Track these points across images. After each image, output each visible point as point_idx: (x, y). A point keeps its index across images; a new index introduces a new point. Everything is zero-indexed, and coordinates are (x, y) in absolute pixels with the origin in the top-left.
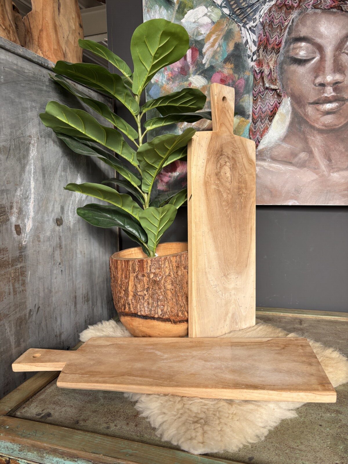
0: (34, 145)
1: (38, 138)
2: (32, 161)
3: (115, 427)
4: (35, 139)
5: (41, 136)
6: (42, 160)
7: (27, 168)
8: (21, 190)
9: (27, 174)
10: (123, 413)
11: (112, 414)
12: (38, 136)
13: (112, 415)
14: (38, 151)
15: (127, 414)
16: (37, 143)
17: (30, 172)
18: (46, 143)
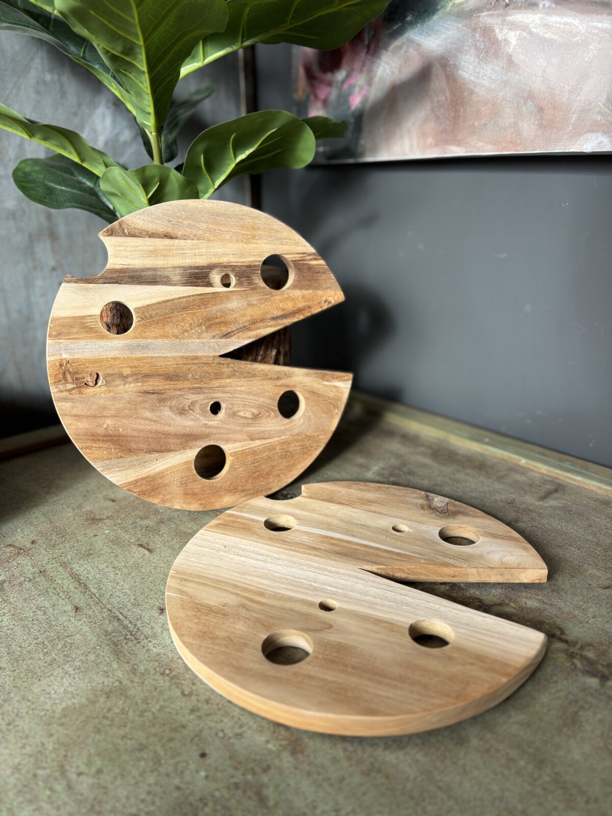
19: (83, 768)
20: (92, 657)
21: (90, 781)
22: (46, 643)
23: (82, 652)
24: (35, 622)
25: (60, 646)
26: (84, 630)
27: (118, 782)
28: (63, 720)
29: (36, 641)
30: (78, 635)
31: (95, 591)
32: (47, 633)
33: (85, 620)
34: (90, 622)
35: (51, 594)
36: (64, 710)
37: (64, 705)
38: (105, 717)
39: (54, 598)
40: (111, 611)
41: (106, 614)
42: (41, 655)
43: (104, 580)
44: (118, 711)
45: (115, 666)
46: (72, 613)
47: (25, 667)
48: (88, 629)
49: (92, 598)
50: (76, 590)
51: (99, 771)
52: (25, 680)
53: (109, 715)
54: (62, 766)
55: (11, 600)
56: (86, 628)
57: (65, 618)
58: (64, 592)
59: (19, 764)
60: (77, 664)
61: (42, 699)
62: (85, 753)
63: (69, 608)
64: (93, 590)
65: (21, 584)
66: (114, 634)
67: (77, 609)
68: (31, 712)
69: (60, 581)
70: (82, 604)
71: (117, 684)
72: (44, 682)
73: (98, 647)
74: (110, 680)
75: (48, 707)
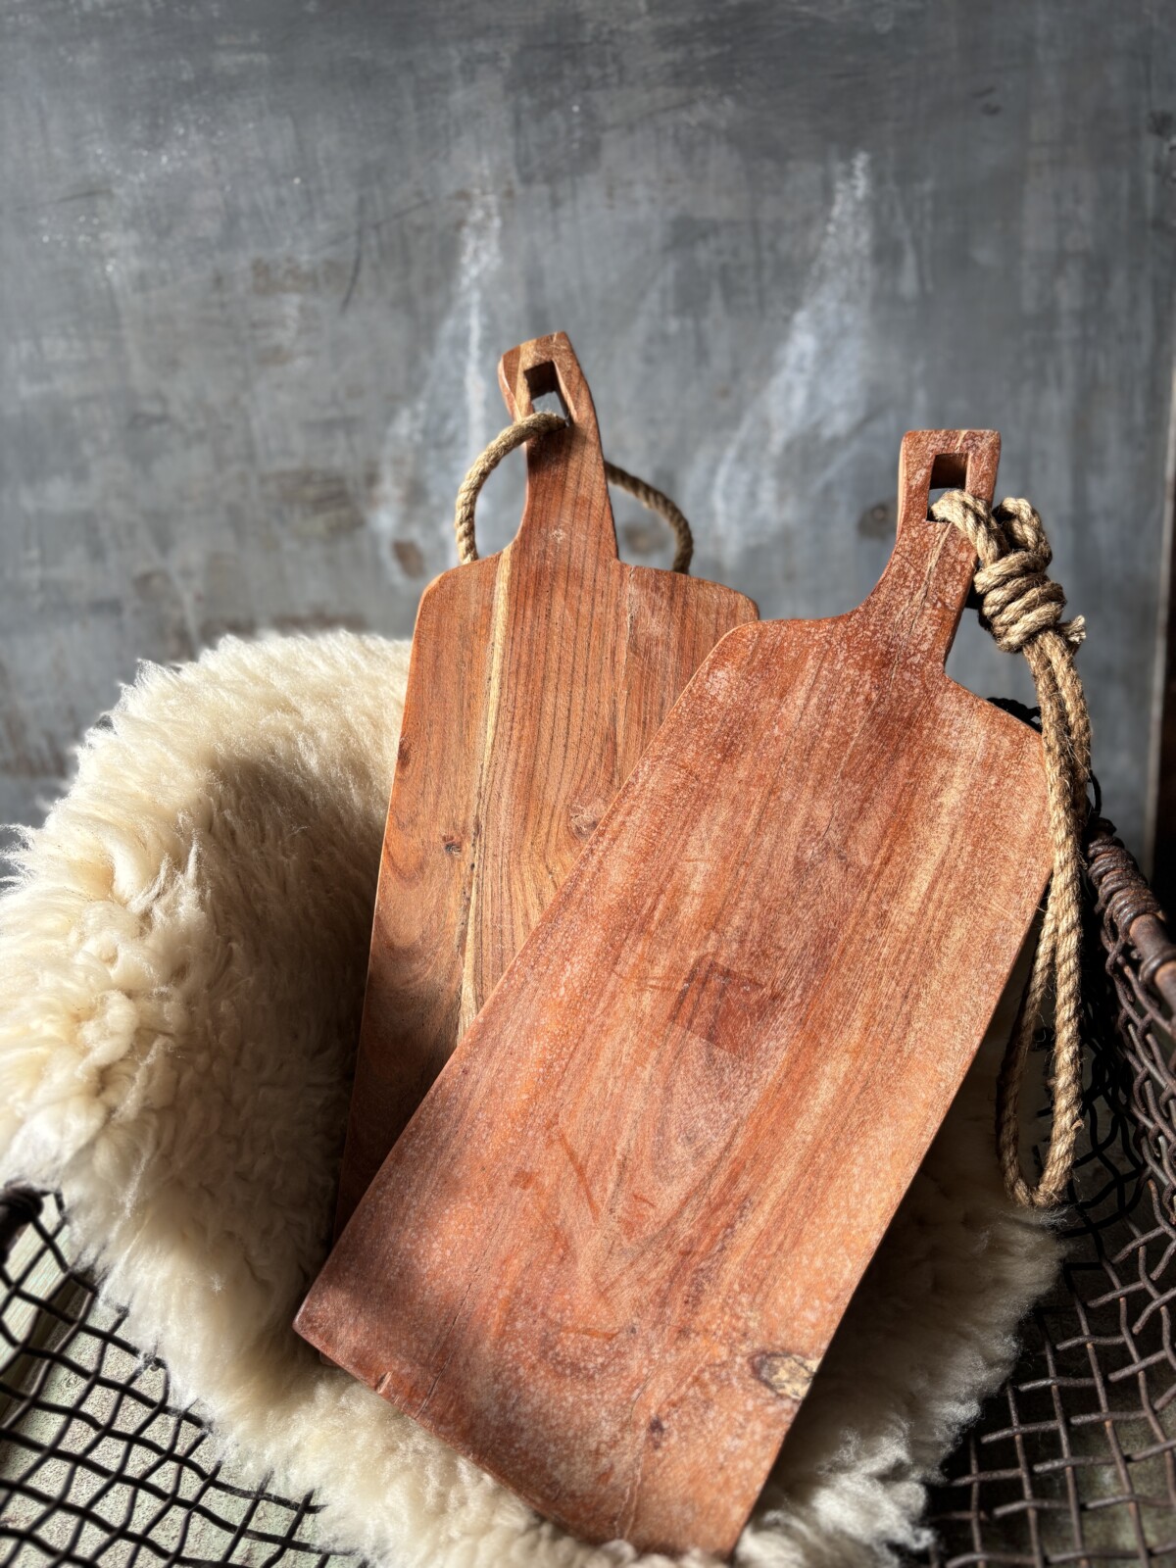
0: (481, 229)
1: (510, 194)
2: (475, 297)
4: (492, 199)
5: (527, 180)
6: (534, 281)
7: (448, 327)
8: (415, 416)
9: (443, 353)
12: (509, 183)
14: (506, 248)
16: (502, 214)
17: (460, 342)
18: (555, 203)
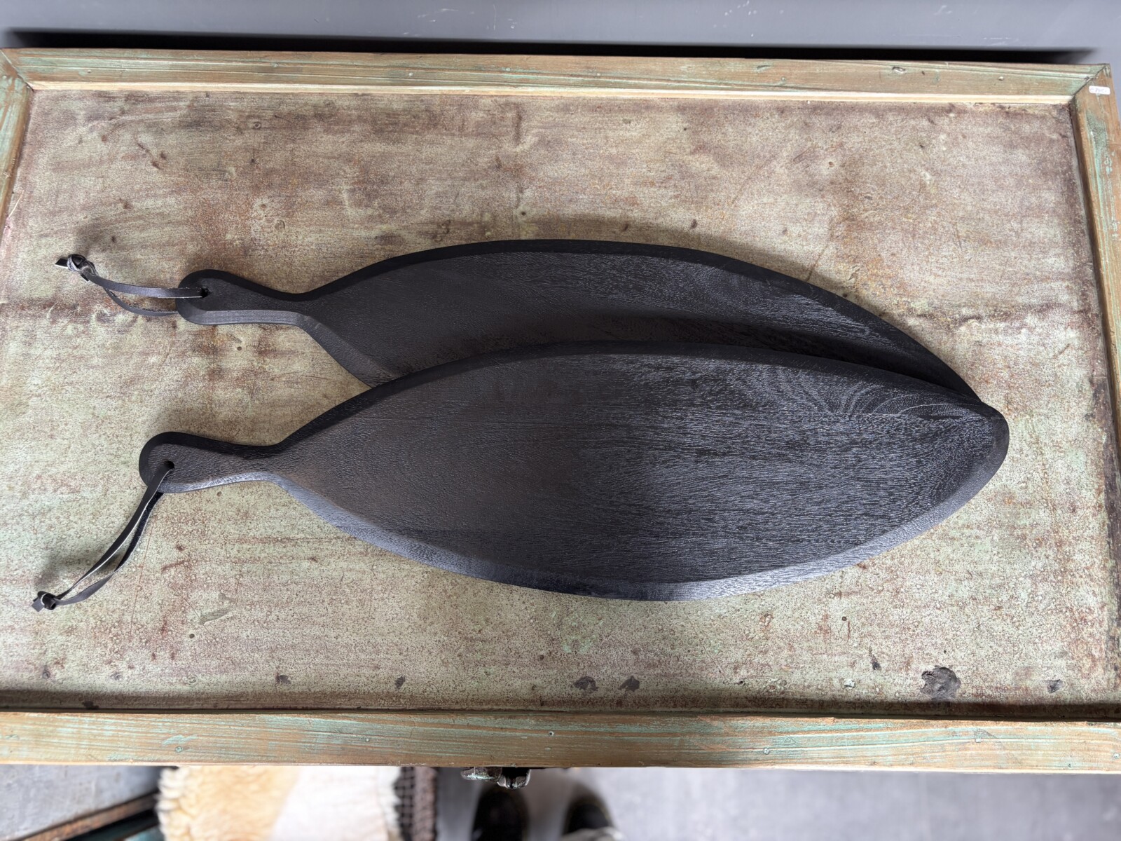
3: (130, 671)
10: (134, 627)
11: (110, 631)
13: (111, 636)
15: (143, 626)
19: (477, 628)
20: (382, 576)
21: (489, 628)
22: (334, 597)
23: (369, 580)
24: (301, 594)
25: (347, 590)
26: (345, 567)
27: (503, 615)
28: (428, 622)
29: (326, 604)
30: (346, 573)
31: (303, 535)
32: (323, 592)
33: (332, 560)
34: (339, 558)
35: (276, 568)
36: (419, 616)
37: (415, 616)
38: (449, 597)
39: (282, 568)
40: (338, 538)
41: (339, 542)
42: (345, 606)
43: (293, 522)
44: (451, 587)
45: (407, 567)
46: (315, 565)
47: (349, 622)
48: (346, 563)
49: (308, 542)
50: (288, 549)
51: (487, 620)
52: (363, 627)
53: (449, 593)
54: (466, 638)
55: (256, 599)
56: (344, 565)
57: (316, 573)
58: (281, 557)
59: (443, 661)
60: (380, 588)
61: (395, 624)
62: (468, 622)
63: (306, 564)
64: (299, 536)
65: (239, 584)
66: (369, 550)
67: (313, 559)
68: (402, 637)
69: (263, 555)
70: (310, 553)
71: (426, 575)
72: (377, 616)
73: (375, 567)
74: (418, 577)
75: (407, 624)
